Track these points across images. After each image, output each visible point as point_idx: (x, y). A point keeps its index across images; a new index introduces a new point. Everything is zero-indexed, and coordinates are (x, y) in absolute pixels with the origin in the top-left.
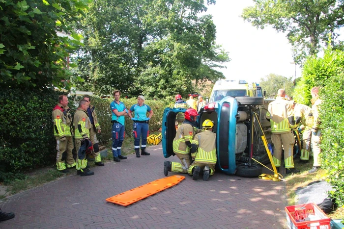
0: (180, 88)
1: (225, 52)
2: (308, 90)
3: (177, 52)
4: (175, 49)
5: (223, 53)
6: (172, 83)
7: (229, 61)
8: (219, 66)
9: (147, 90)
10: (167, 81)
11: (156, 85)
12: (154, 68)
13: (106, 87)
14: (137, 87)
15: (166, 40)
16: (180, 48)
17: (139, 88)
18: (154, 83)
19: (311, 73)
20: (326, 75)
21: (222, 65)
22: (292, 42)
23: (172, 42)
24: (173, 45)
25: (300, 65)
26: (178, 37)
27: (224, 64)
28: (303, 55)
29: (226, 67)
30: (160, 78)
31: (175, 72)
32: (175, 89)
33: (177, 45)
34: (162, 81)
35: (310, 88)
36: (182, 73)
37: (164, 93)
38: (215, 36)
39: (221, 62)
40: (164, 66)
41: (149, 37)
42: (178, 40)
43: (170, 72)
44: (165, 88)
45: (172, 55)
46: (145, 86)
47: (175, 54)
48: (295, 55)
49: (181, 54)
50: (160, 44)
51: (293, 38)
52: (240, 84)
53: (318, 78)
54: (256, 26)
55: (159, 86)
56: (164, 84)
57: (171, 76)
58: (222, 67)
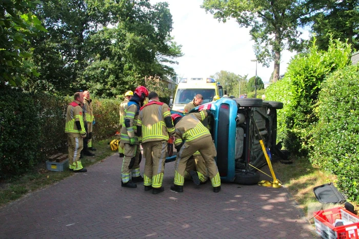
0: (133, 86)
1: (176, 46)
2: (296, 91)
3: (130, 44)
4: (127, 40)
6: (124, 79)
7: (182, 56)
8: (170, 62)
9: (95, 87)
10: (117, 77)
11: (104, 81)
12: (103, 61)
13: (41, 82)
14: (81, 83)
15: (117, 28)
16: (133, 40)
17: (83, 85)
18: (102, 78)
19: (298, 74)
21: (173, 60)
22: (255, 38)
23: (123, 32)
24: (125, 35)
25: (263, 63)
26: (130, 26)
27: (175, 59)
28: (266, 53)
29: (178, 63)
30: (109, 74)
31: (126, 66)
32: (127, 87)
33: (130, 36)
34: (112, 77)
35: (298, 89)
36: (134, 68)
37: (114, 91)
38: (171, 27)
39: (172, 57)
40: (113, 59)
41: (91, 24)
42: (131, 30)
43: (121, 67)
44: (114, 85)
45: (124, 47)
46: (91, 83)
47: (128, 45)
48: (258, 52)
49: (135, 46)
50: (110, 33)
51: (256, 34)
52: (207, 82)
53: (306, 80)
54: (218, 19)
55: (109, 83)
56: (113, 80)
57: (122, 71)
58: (173, 62)
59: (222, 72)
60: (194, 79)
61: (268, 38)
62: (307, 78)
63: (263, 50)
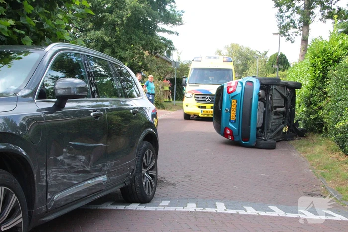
2: (314, 72)
3: (130, 12)
4: (127, 7)
5: (174, 11)
7: (183, 24)
8: (168, 32)
16: (135, 7)
19: (316, 55)
20: (332, 59)
21: (172, 30)
22: (278, 6)
25: (287, 37)
28: (292, 24)
29: (178, 34)
35: (315, 70)
39: (170, 25)
48: (281, 24)
52: (224, 62)
53: (323, 62)
58: (172, 33)
59: (233, 46)
60: (210, 57)
61: (295, 6)
62: (324, 60)
63: (288, 20)
